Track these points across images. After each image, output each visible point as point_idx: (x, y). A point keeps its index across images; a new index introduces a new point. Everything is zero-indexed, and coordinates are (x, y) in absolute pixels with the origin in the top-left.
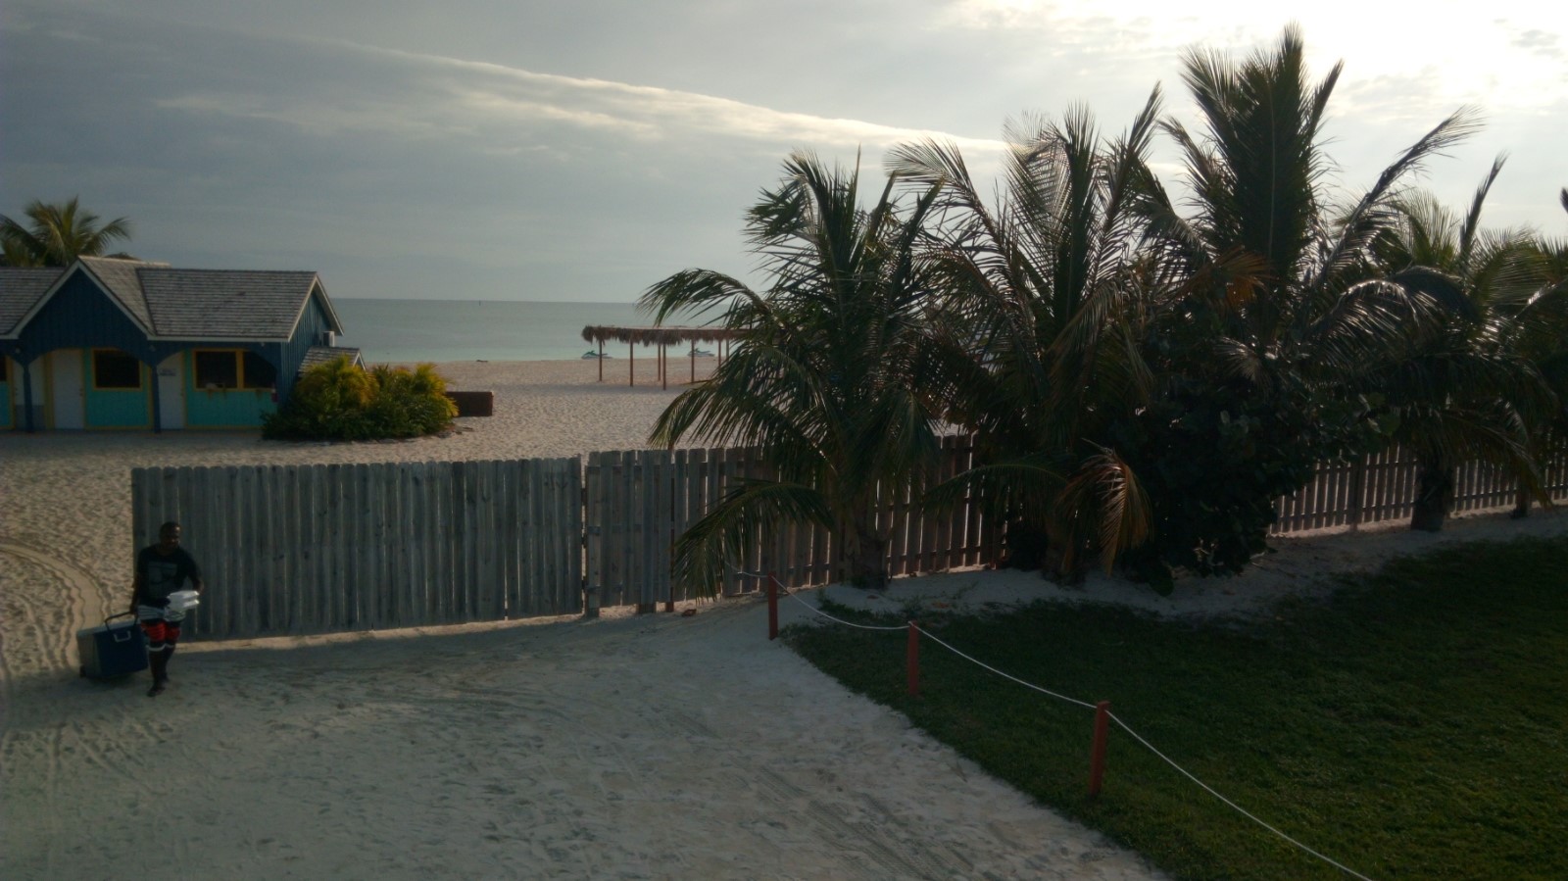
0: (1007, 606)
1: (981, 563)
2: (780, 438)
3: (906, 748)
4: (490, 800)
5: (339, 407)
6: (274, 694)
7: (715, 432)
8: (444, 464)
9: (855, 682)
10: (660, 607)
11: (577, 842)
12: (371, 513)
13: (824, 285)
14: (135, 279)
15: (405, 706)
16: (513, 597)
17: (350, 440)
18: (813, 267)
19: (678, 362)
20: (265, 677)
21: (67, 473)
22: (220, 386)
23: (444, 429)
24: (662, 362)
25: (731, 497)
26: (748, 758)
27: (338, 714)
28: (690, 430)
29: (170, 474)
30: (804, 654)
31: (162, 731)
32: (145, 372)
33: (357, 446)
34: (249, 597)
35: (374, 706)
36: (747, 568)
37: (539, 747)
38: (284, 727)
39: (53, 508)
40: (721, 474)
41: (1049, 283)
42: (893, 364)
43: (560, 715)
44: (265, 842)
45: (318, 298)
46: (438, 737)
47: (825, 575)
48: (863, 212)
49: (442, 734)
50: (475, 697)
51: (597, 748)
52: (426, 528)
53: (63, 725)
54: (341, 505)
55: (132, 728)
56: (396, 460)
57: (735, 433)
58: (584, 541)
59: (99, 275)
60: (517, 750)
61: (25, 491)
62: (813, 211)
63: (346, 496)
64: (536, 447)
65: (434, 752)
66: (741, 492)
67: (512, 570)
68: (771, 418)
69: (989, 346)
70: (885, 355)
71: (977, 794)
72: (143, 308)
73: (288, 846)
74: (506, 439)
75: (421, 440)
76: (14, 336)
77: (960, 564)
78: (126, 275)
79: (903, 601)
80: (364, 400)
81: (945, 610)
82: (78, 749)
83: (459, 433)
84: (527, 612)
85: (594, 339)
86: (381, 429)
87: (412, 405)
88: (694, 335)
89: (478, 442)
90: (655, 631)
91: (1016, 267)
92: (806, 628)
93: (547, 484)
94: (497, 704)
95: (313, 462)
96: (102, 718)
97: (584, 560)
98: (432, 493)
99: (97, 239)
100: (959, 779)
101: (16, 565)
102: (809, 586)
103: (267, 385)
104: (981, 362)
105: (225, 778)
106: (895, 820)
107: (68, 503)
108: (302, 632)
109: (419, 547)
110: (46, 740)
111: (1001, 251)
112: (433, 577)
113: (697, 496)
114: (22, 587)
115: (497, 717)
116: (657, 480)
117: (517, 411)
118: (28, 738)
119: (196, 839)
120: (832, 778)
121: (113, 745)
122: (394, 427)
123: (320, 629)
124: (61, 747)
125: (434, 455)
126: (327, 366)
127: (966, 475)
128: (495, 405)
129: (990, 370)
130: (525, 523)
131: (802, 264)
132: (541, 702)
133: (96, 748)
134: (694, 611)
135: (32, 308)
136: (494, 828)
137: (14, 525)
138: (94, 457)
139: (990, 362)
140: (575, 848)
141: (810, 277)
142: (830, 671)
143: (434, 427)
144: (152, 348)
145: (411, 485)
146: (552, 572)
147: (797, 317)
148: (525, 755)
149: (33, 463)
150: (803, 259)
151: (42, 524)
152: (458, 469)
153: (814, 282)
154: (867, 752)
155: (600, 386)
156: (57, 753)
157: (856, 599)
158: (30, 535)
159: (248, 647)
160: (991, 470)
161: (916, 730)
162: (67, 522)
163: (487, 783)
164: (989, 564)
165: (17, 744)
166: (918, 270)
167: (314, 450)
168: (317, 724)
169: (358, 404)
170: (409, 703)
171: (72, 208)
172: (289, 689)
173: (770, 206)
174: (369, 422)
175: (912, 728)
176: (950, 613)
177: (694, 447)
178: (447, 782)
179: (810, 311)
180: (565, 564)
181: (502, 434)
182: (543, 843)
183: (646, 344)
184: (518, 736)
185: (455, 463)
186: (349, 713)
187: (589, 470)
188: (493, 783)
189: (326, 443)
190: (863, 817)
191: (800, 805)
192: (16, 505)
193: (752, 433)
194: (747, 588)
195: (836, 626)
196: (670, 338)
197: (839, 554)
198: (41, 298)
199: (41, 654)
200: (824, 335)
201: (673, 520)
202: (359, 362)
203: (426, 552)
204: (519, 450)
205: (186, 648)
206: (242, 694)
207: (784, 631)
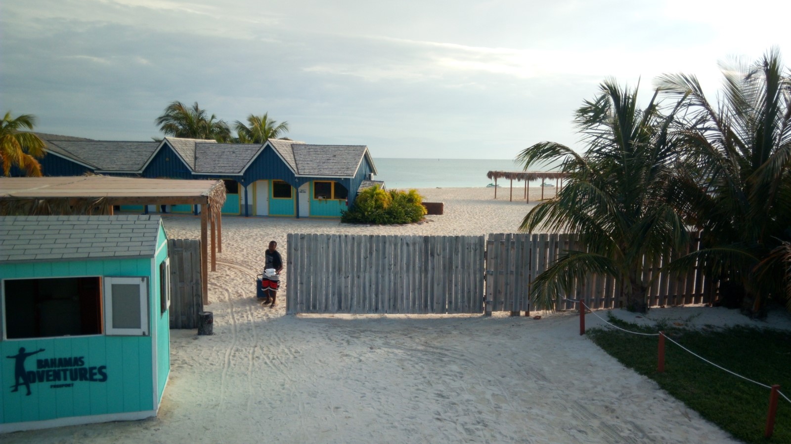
0: (718, 327)
1: (704, 303)
2: (589, 229)
3: (655, 400)
4: (437, 400)
5: (374, 208)
6: (343, 340)
7: (553, 226)
8: (420, 237)
9: (627, 361)
10: (522, 313)
11: (479, 426)
12: (387, 259)
13: (616, 149)
14: (291, 149)
15: (399, 351)
16: (450, 303)
17: (379, 224)
18: (610, 140)
19: (535, 189)
20: (339, 331)
21: (261, 235)
22: (324, 198)
23: (420, 220)
24: (527, 189)
25: (561, 260)
26: (567, 395)
27: (370, 352)
28: (541, 224)
29: (303, 237)
30: (599, 344)
31: (295, 352)
32: (293, 191)
33: (381, 227)
34: (333, 294)
35: (386, 349)
36: (569, 297)
37: (461, 377)
38: (347, 355)
39: (255, 250)
40: (556, 247)
41: (749, 148)
42: (654, 192)
43: (472, 363)
44: (337, 408)
45: (367, 158)
46: (413, 367)
47: (611, 303)
48: (640, 110)
49: (416, 366)
50: (432, 350)
51: (490, 381)
52: (411, 267)
53: (256, 346)
54: (374, 254)
55: (283, 350)
56: (399, 234)
57: (564, 226)
58: (485, 278)
59: (276, 147)
60: (451, 378)
61: (244, 242)
62: (612, 110)
63: (376, 250)
64: (463, 230)
65: (412, 374)
66: (567, 257)
67: (450, 289)
68: (584, 220)
69: (711, 182)
70: (650, 187)
71: (697, 429)
72: (294, 162)
73: (347, 411)
74: (449, 226)
75: (410, 225)
76: (241, 174)
77: (690, 302)
78: (287, 147)
79: (656, 320)
80: (385, 206)
81: (681, 327)
82: (261, 357)
83: (427, 222)
84: (457, 310)
85: (493, 178)
86: (392, 219)
87: (406, 208)
88: (544, 176)
89: (435, 227)
90: (519, 325)
91: (729, 139)
92: (600, 331)
93: (467, 248)
94: (442, 354)
95: (363, 234)
96: (271, 345)
97: (485, 287)
98: (414, 250)
99: (275, 131)
100: (686, 420)
101: (240, 274)
102: (602, 308)
103: (343, 198)
104: (706, 191)
105: (321, 377)
106: (648, 437)
107: (261, 248)
108: (355, 312)
109: (408, 276)
110: (249, 352)
111: (720, 130)
112: (414, 291)
113: (543, 258)
114: (241, 284)
115: (442, 361)
116: (522, 249)
117: (454, 213)
118: (242, 351)
119: (308, 403)
120: (613, 411)
121: (275, 357)
122: (398, 219)
123: (364, 311)
124: (255, 356)
125: (416, 233)
126: (370, 189)
127: (696, 254)
128: (445, 209)
129: (712, 196)
130: (457, 267)
131: (604, 138)
132: (462, 356)
133: (269, 358)
134: (540, 317)
135: (249, 162)
136: (439, 414)
137: (239, 257)
138: (272, 228)
139: (712, 192)
140: (477, 429)
141: (610, 145)
142: (613, 354)
143: (416, 219)
144: (297, 180)
145: (405, 247)
146: (469, 292)
147: (600, 166)
148: (455, 381)
149: (248, 230)
150: (605, 136)
151: (250, 257)
152: (426, 239)
153: (610, 148)
154: (633, 400)
155: (495, 200)
156: (253, 359)
157: (629, 318)
158: (245, 261)
159: (332, 317)
160: (711, 251)
161: (662, 391)
162: (260, 256)
163: (436, 392)
164: (708, 304)
165: (237, 353)
166: (670, 141)
167: (363, 228)
168: (361, 355)
169: (383, 208)
170: (402, 349)
171: (265, 117)
172: (349, 338)
173: (588, 108)
174: (387, 216)
175: (659, 389)
176: (684, 329)
177: (542, 233)
178: (418, 390)
179: (608, 163)
180: (475, 288)
181: (447, 224)
182: (463, 425)
183: (519, 180)
184: (451, 371)
185: (425, 237)
186: (375, 352)
187: (489, 242)
188: (439, 392)
189: (368, 225)
190: (630, 434)
191: (595, 423)
192: (240, 248)
193: (573, 227)
194: (568, 307)
195: (617, 331)
196: (531, 177)
197: (620, 292)
198: (253, 157)
199: (248, 314)
200: (615, 176)
201: (530, 269)
202: (383, 188)
203: (411, 278)
204: (455, 231)
205: (307, 316)
206: (329, 339)
207: (588, 331)
